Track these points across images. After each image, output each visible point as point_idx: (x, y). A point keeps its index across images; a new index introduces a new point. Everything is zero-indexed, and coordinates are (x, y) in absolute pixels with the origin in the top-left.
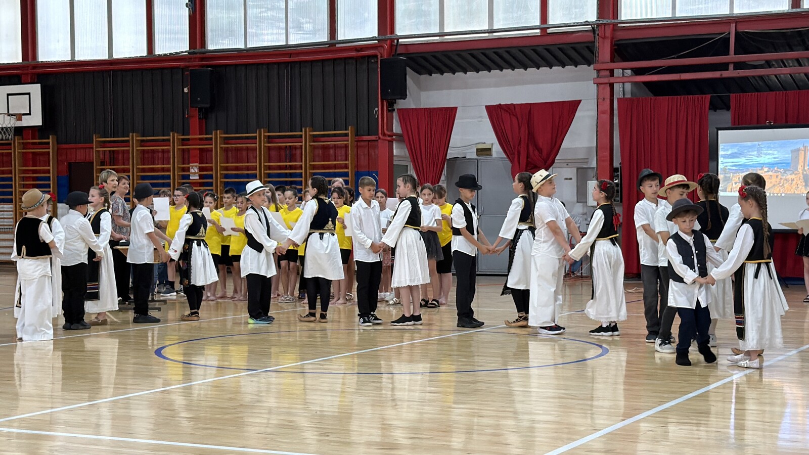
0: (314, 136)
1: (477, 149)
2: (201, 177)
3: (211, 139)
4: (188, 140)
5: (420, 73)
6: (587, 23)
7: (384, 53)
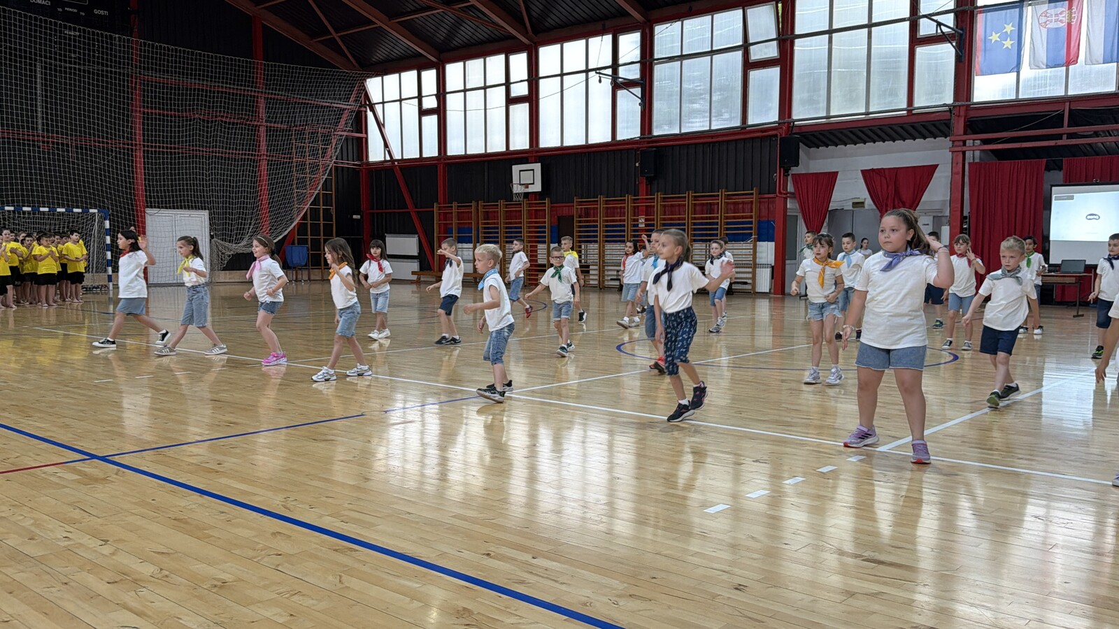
0: (728, 195)
1: (853, 203)
2: (646, 225)
3: (654, 198)
4: (638, 199)
5: (810, 147)
6: (945, 105)
7: (783, 133)
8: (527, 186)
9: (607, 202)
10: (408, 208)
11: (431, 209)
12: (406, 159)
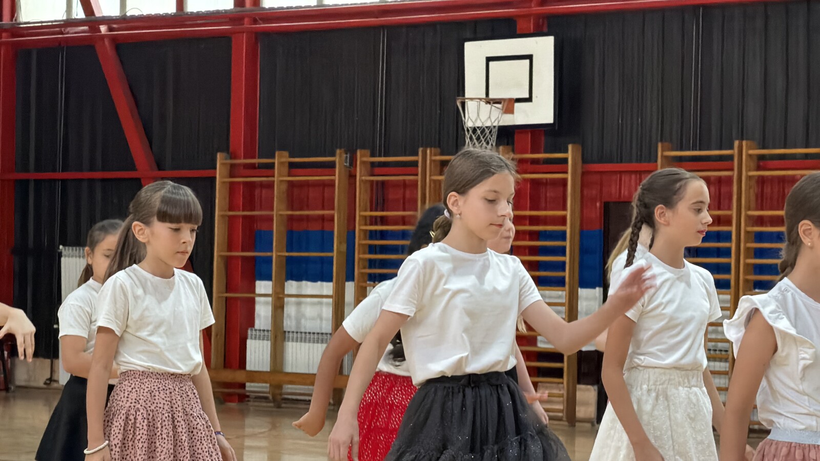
8: (508, 105)
9: (761, 162)
10: (133, 167)
11: (206, 173)
12: (134, 19)
